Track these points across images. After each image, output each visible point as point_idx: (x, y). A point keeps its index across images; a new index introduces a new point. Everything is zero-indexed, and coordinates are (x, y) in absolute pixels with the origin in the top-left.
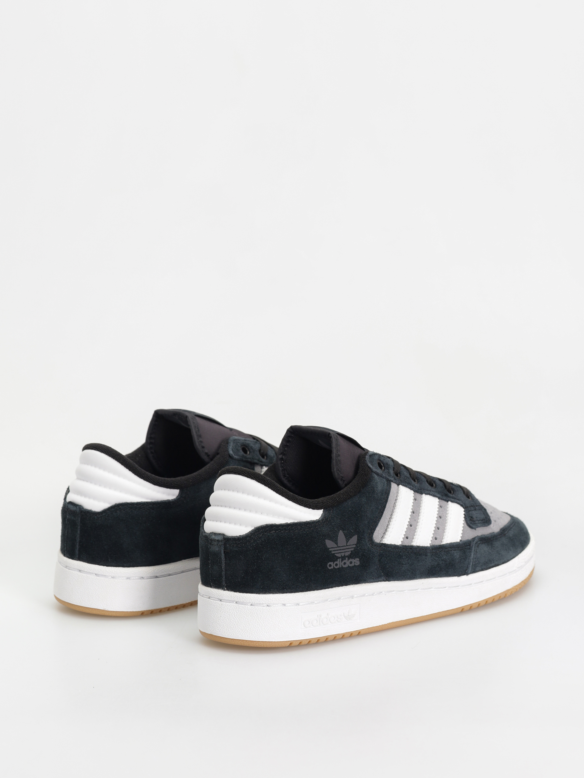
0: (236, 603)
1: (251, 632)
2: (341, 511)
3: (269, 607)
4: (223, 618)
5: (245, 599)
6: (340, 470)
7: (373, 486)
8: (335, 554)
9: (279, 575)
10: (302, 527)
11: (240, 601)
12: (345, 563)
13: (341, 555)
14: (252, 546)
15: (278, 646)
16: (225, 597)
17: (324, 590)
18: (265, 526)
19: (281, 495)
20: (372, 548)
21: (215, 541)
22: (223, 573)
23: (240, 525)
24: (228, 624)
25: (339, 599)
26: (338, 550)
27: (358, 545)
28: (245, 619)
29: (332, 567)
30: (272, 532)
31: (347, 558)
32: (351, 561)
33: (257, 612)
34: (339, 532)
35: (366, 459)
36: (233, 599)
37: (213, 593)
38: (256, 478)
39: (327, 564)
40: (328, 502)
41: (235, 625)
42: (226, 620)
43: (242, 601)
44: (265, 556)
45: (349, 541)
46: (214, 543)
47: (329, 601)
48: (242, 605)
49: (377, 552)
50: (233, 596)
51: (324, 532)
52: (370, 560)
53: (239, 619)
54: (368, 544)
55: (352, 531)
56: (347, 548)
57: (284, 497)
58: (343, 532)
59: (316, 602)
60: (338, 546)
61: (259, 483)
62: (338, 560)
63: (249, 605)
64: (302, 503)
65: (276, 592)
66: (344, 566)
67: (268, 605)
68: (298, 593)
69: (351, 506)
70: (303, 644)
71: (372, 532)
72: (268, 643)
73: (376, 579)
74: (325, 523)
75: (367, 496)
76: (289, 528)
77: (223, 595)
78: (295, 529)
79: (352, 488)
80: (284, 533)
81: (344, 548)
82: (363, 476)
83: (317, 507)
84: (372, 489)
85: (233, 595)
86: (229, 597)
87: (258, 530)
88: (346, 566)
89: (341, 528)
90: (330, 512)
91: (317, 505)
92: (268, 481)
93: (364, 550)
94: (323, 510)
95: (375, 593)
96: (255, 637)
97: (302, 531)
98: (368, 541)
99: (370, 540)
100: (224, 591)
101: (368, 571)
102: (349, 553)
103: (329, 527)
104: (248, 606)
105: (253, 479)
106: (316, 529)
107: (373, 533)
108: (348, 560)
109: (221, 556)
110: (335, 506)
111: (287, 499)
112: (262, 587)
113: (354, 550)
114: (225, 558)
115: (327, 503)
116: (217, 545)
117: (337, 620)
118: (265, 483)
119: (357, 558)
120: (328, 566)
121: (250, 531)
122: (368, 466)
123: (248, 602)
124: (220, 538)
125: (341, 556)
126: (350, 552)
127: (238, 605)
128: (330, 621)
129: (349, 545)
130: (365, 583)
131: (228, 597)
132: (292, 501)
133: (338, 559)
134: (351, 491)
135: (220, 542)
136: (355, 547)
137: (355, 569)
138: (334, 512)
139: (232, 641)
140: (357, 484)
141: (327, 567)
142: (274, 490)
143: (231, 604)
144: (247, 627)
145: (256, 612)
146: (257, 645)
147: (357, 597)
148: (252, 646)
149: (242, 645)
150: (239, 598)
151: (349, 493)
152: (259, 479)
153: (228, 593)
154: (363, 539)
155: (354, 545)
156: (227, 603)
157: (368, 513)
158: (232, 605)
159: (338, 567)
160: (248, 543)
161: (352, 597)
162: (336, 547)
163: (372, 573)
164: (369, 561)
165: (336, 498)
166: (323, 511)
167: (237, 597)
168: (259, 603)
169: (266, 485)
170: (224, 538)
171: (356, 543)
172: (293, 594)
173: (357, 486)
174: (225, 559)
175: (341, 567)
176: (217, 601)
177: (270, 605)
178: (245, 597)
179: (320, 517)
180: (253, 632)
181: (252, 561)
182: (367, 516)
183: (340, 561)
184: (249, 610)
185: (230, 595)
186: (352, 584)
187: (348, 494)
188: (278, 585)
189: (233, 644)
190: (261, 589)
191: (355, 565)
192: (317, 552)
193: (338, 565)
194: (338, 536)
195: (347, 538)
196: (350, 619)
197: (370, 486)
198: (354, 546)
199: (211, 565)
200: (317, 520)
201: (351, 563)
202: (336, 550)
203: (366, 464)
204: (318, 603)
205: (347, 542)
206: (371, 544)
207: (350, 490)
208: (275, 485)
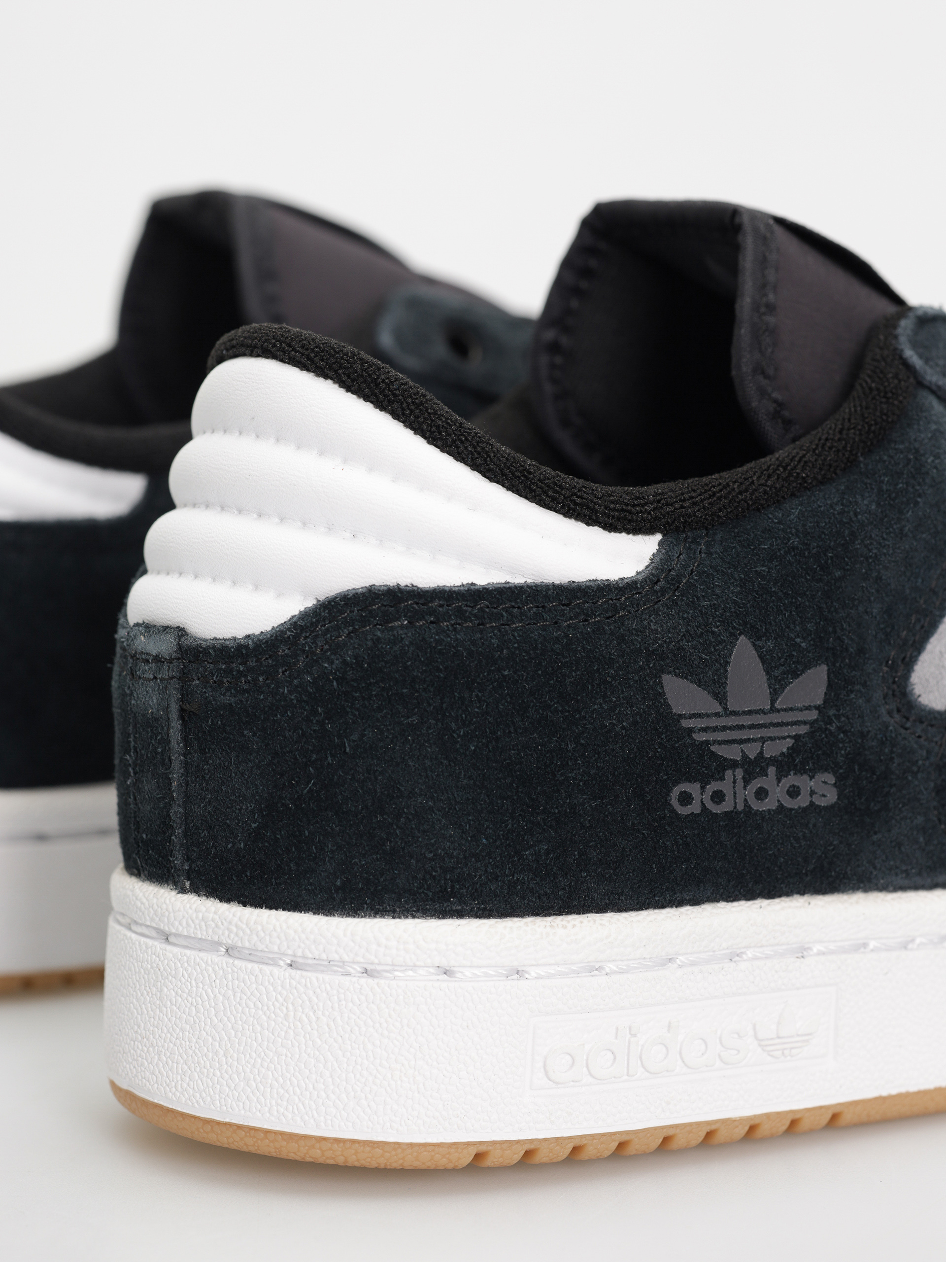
0: (227, 950)
1: (287, 1091)
2: (749, 545)
3: (370, 980)
4: (169, 1020)
5: (262, 934)
6: (771, 372)
7: (917, 445)
8: (713, 748)
9: (424, 831)
10: (543, 607)
11: (240, 945)
12: (761, 794)
13: (742, 751)
14: (297, 687)
15: (417, 1164)
16: (180, 924)
17: (657, 911)
18: (363, 594)
19: (450, 454)
20: (902, 731)
21: (148, 661)
22: (177, 811)
23: (257, 587)
24: (190, 1048)
25: (734, 956)
26: (724, 728)
27: (832, 712)
28: (259, 1028)
29: (695, 808)
30: (396, 624)
31: (772, 770)
32: (794, 786)
33: (315, 999)
34: (733, 644)
35: (900, 331)
36: (210, 931)
37: (139, 904)
38: (336, 372)
39: (669, 791)
40: (684, 500)
41: (216, 1053)
42: (182, 1030)
43: (247, 945)
44: (355, 737)
45: (783, 688)
46: (144, 672)
47: (680, 966)
48: (250, 965)
49: (928, 752)
50: (213, 920)
51: (656, 640)
52: (891, 786)
53: (233, 1028)
54: (883, 710)
55: (803, 645)
56: (776, 721)
57: (466, 463)
58: (754, 645)
59: (612, 966)
60: (726, 709)
61: (349, 394)
62: (729, 774)
63: (282, 963)
64: (554, 499)
65: (408, 911)
66: (757, 806)
67: (366, 971)
68: (516, 919)
69: (800, 528)
70: (545, 1160)
71: (904, 659)
72: (368, 1149)
73: (920, 874)
74: (663, 595)
75: (884, 487)
76: (481, 609)
77: (172, 915)
78: (511, 614)
79: (814, 450)
80: (455, 630)
81: (761, 719)
82: (874, 398)
83: (630, 521)
84: (909, 460)
85: (211, 915)
86: (197, 922)
87: (329, 613)
88: (768, 805)
89: (745, 623)
90: (693, 546)
91: (630, 512)
92: (392, 383)
93: (863, 735)
94: (658, 537)
95: (918, 941)
96: (307, 1118)
97: (544, 628)
98: (885, 697)
99: (894, 695)
100: (180, 895)
101: (879, 836)
102: (784, 746)
103: (684, 619)
104: (276, 970)
105: (326, 377)
106: (615, 622)
107: (909, 663)
108: (779, 780)
109: (168, 729)
110: (722, 524)
111: (480, 472)
112: (338, 883)
113: (811, 734)
114: (185, 739)
115: (682, 507)
116: (155, 678)
117: (719, 1056)
118: (375, 395)
119: (826, 770)
120: (675, 803)
121: (293, 617)
122: (901, 357)
123: (276, 949)
124: (164, 646)
125: (745, 756)
126: (790, 742)
127: (231, 960)
128: (681, 1058)
129: (785, 710)
130: (866, 890)
131: (190, 922)
132: (503, 486)
133: (724, 770)
134: (806, 462)
135: (165, 667)
136: (816, 721)
137: (813, 821)
138: (717, 549)
139: (208, 1128)
140: (841, 432)
141: (667, 804)
142: (418, 430)
143: (202, 954)
144: (268, 1069)
145: (310, 1000)
146: (316, 1154)
147: (824, 954)
148: (292, 1156)
149: (252, 1149)
150: (235, 929)
151: (795, 467)
152: (349, 376)
153: (194, 907)
154: (857, 687)
155: (808, 708)
156: (188, 952)
157: (886, 568)
158: (207, 963)
159: (726, 806)
160: (283, 673)
161: (802, 952)
162: (717, 715)
163: (899, 845)
164: (886, 790)
165: (728, 485)
166: (661, 544)
167: (230, 923)
168: (324, 956)
169: (381, 405)
170: (180, 647)
171: (819, 702)
172: (492, 921)
173: (839, 440)
174: (186, 746)
175: (740, 807)
176: (150, 942)
177: (379, 968)
178: (259, 928)
179: (641, 568)
180: (294, 1093)
181: (296, 759)
182: (879, 579)
183: (734, 782)
184: (280, 988)
185: (200, 915)
186: (802, 893)
187: (790, 474)
188: (420, 876)
189: (212, 1143)
190: (337, 889)
191: (812, 804)
192: (618, 729)
193: (729, 798)
194: (727, 663)
195: (777, 673)
196: (786, 1052)
197: (901, 447)
198: (814, 715)
199: (135, 773)
200: (622, 579)
201: (794, 792)
202: (715, 729)
203: (895, 349)
204: (622, 972)
205: (775, 694)
206: (899, 711)
207: (804, 456)
208: (421, 403)
